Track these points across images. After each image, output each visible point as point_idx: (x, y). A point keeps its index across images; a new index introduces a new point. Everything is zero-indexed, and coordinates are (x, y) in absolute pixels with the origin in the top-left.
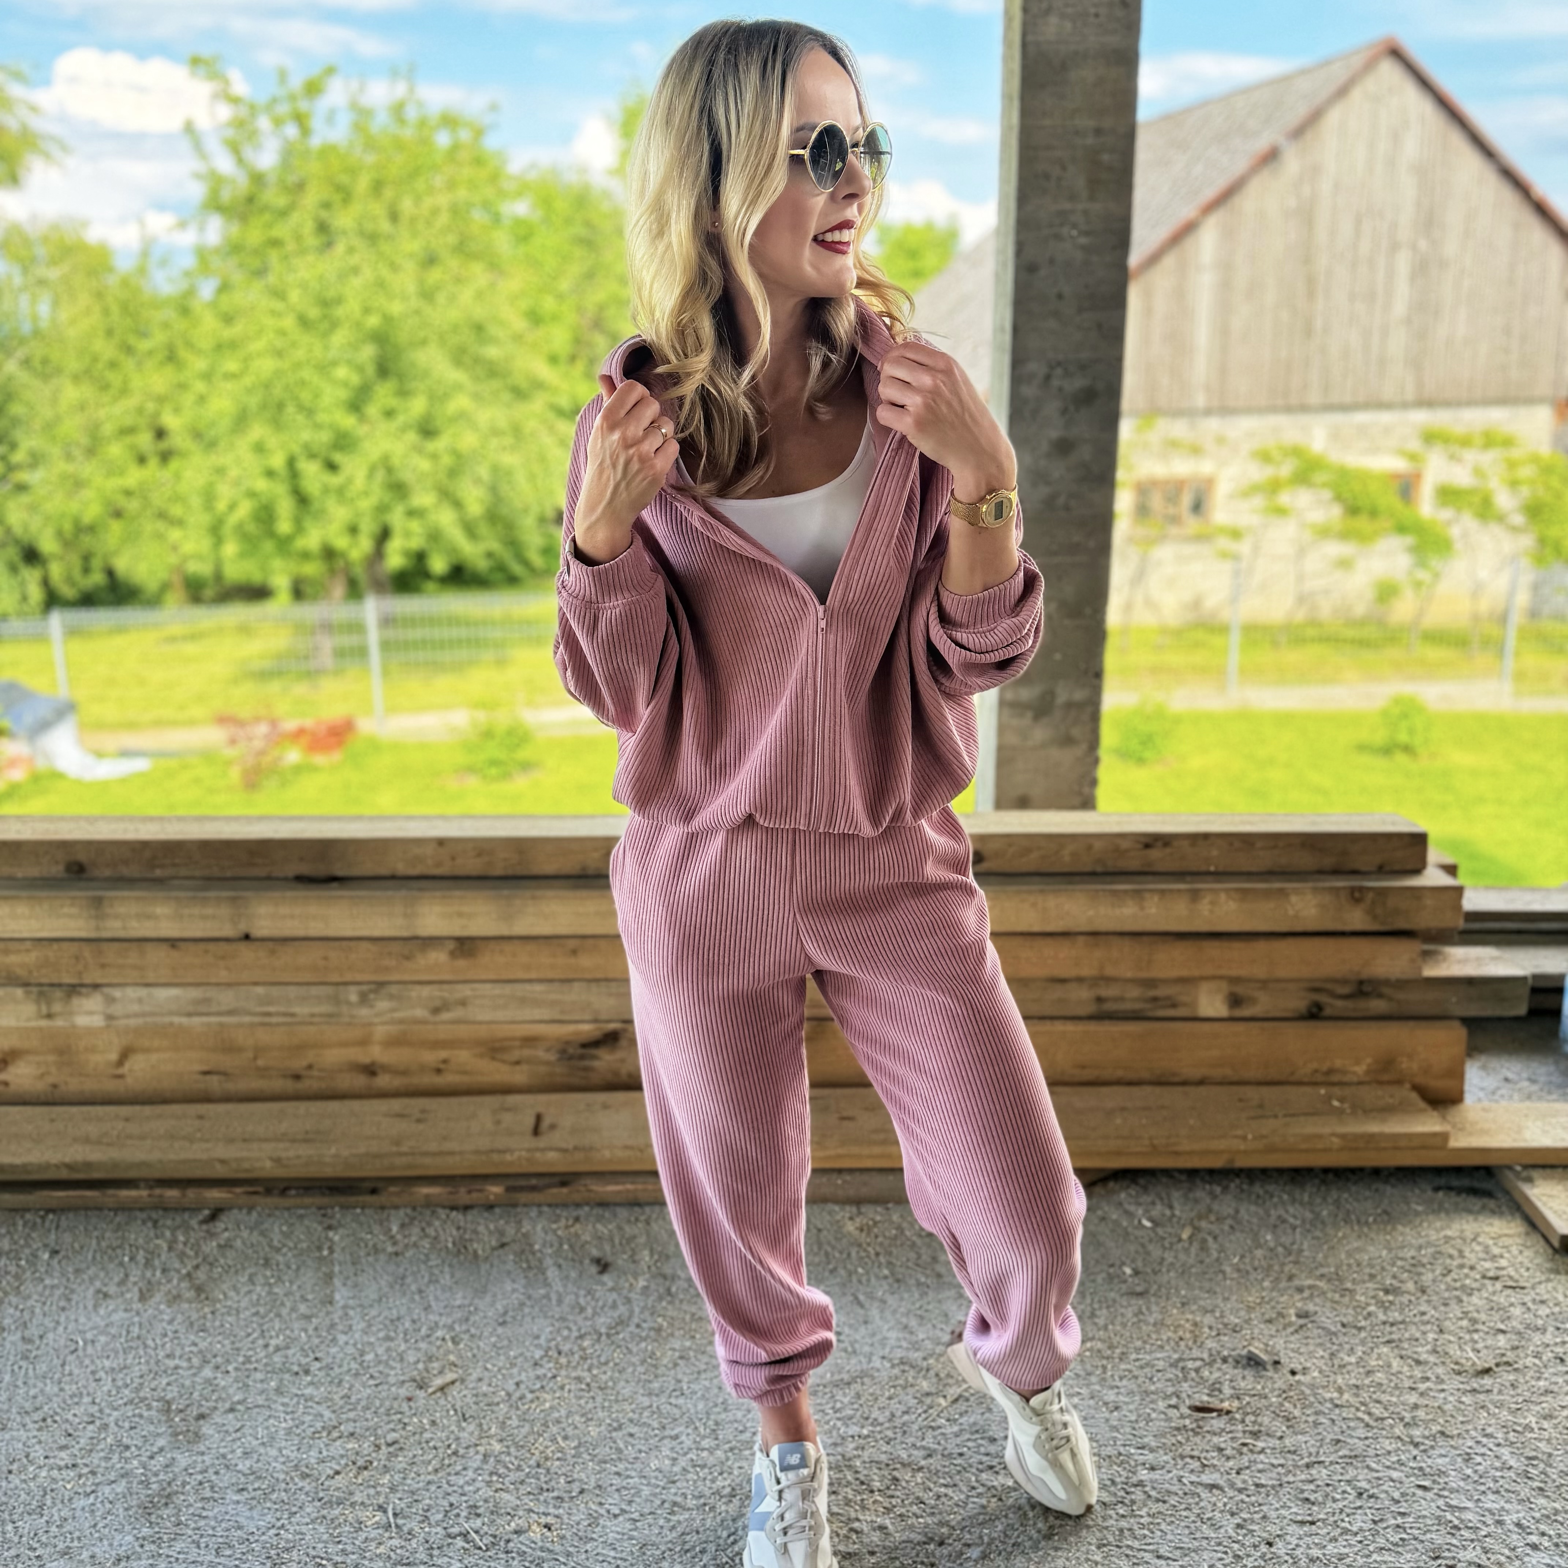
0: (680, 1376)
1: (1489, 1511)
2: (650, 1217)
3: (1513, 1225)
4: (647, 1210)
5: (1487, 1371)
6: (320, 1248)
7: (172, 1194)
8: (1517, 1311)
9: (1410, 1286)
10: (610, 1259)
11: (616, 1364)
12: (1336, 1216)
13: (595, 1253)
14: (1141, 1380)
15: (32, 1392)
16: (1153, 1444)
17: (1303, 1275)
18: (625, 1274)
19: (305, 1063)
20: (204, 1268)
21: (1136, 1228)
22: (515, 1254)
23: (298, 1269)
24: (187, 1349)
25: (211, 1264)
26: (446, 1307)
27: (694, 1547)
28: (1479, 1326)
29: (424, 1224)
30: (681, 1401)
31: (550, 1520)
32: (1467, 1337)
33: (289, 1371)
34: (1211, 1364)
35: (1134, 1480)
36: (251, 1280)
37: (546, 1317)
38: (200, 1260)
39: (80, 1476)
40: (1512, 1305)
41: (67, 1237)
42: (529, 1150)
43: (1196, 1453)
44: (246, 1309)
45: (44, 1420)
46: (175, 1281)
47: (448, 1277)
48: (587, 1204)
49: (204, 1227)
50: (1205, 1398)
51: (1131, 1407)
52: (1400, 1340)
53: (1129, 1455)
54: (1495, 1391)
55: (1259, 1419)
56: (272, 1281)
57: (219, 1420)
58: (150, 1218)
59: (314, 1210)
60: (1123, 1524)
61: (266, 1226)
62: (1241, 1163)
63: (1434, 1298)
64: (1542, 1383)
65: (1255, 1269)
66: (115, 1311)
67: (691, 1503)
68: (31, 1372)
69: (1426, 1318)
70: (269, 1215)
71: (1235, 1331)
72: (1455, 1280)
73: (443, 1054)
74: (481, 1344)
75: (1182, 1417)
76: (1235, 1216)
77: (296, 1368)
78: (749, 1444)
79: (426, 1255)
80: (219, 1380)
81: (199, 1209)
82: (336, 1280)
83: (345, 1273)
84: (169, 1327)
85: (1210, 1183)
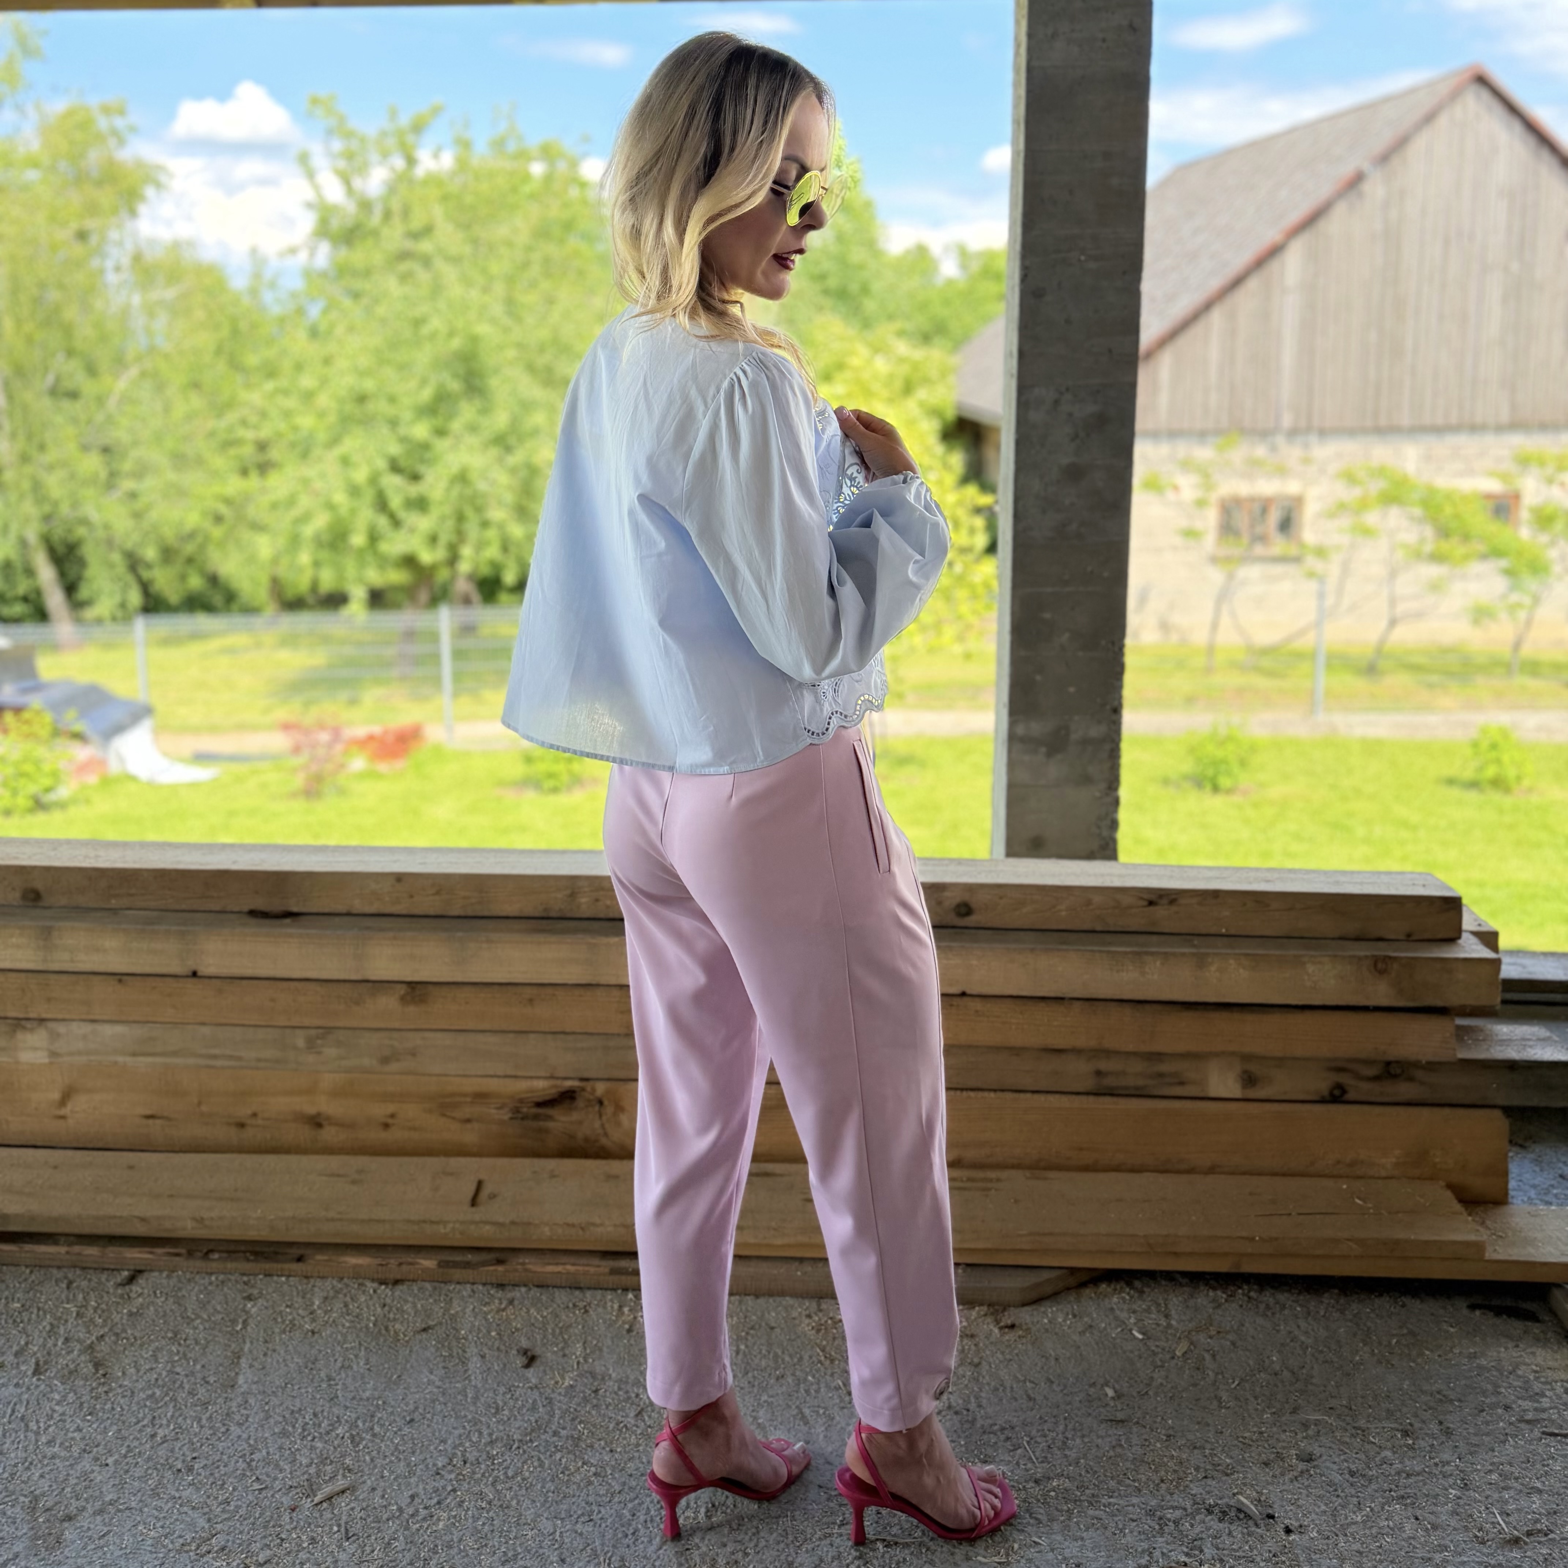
2: (589, 1304)
3: (1558, 1355)
4: (589, 1294)
5: (1516, 1541)
6: (234, 1322)
7: (92, 1251)
9: (1434, 1427)
10: (538, 1351)
11: (524, 1479)
12: (1355, 1335)
13: (524, 1343)
17: (1310, 1408)
18: (551, 1369)
19: (249, 1112)
20: (109, 1339)
21: (1126, 1339)
22: (438, 1340)
23: (206, 1345)
24: (70, 1435)
25: (117, 1335)
26: (354, 1398)
28: (1511, 1483)
29: (348, 1299)
30: (587, 1529)
32: (1496, 1496)
33: (171, 1467)
34: (1193, 1516)
36: (155, 1356)
37: (457, 1418)
38: (106, 1330)
40: (1551, 1457)
42: (462, 1223)
44: (142, 1390)
46: (76, 1353)
47: (362, 1363)
48: (525, 1285)
49: (120, 1291)
50: (1183, 1558)
52: (1415, 1496)
56: (176, 1358)
57: (85, 1523)
58: (66, 1277)
59: (236, 1276)
61: (184, 1292)
62: (1249, 1267)
63: (1461, 1444)
65: (1256, 1398)
69: (1448, 1469)
70: (189, 1280)
71: (1227, 1475)
72: (1487, 1423)
73: (391, 1108)
74: (382, 1445)
76: (1239, 1329)
77: (179, 1465)
79: (344, 1336)
80: (95, 1474)
81: (118, 1270)
82: (243, 1361)
83: (255, 1352)
84: (57, 1408)
85: (1214, 1289)
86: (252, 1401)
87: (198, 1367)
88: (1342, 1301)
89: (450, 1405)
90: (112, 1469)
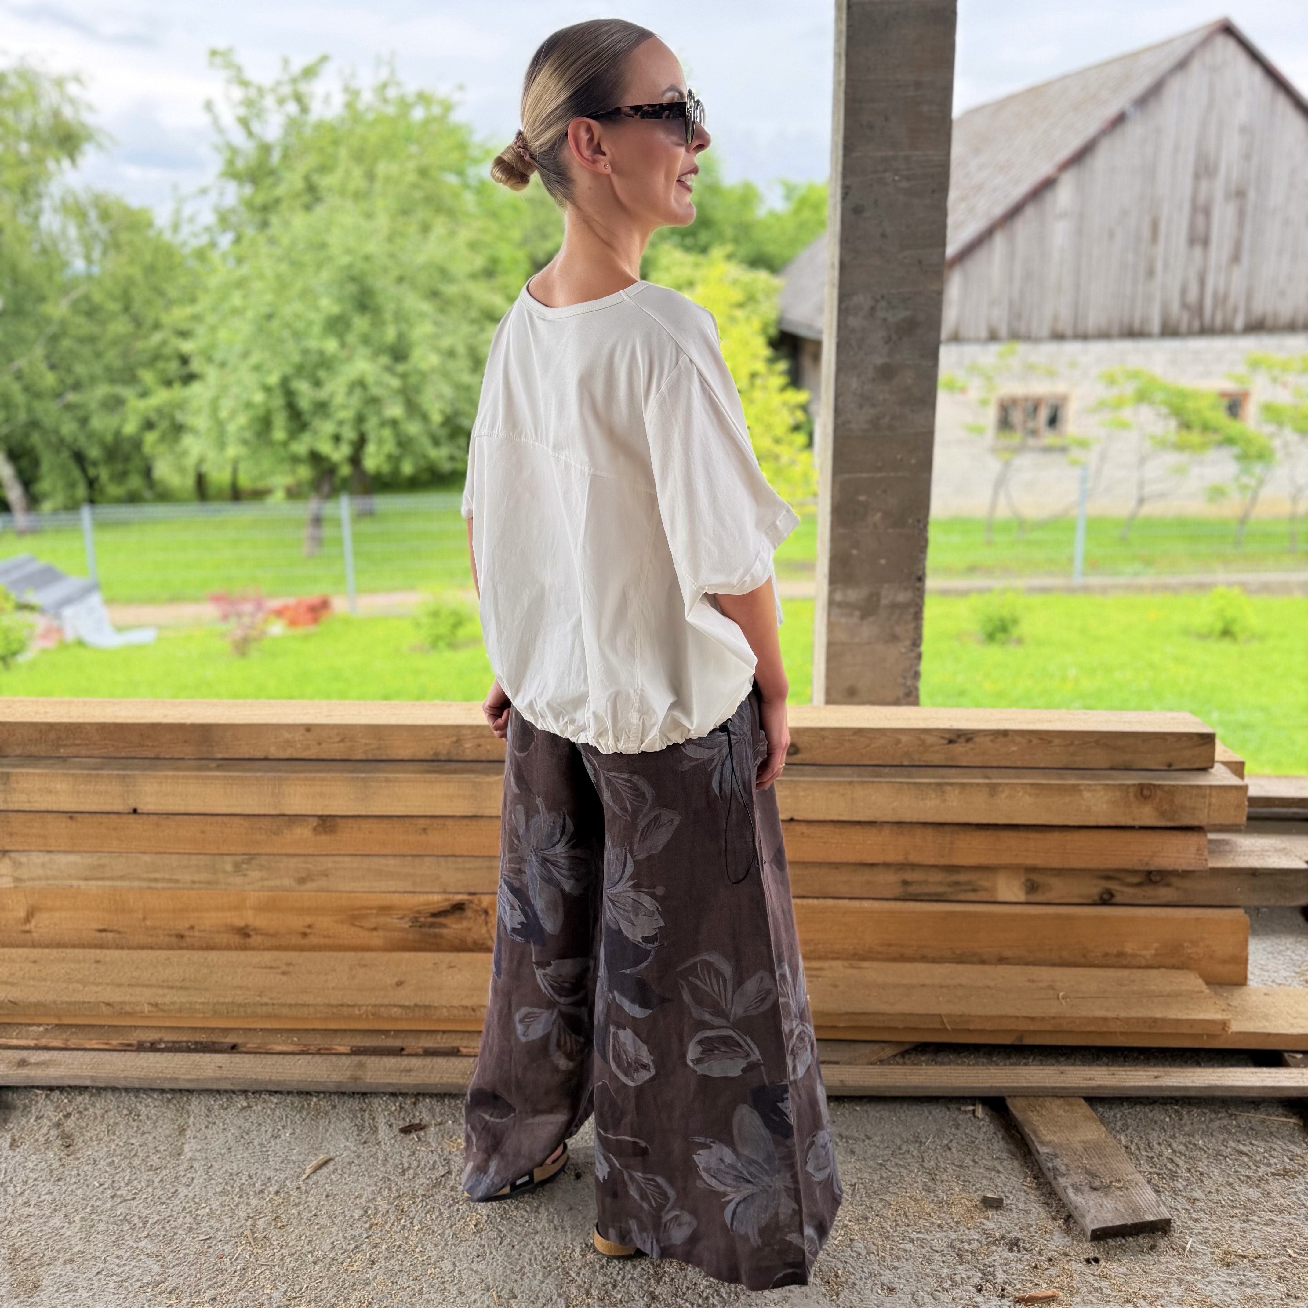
19: (187, 927)
20: (74, 1117)
23: (157, 1120)
37: (370, 1177)
44: (103, 1158)
46: (46, 1128)
47: (289, 1132)
62: (1031, 1041)
73: (308, 920)
80: (64, 1229)
82: (188, 1132)
83: (198, 1125)
84: (31, 1175)
86: (196, 1165)
87: (150, 1138)
89: (363, 1166)
90: (79, 1224)
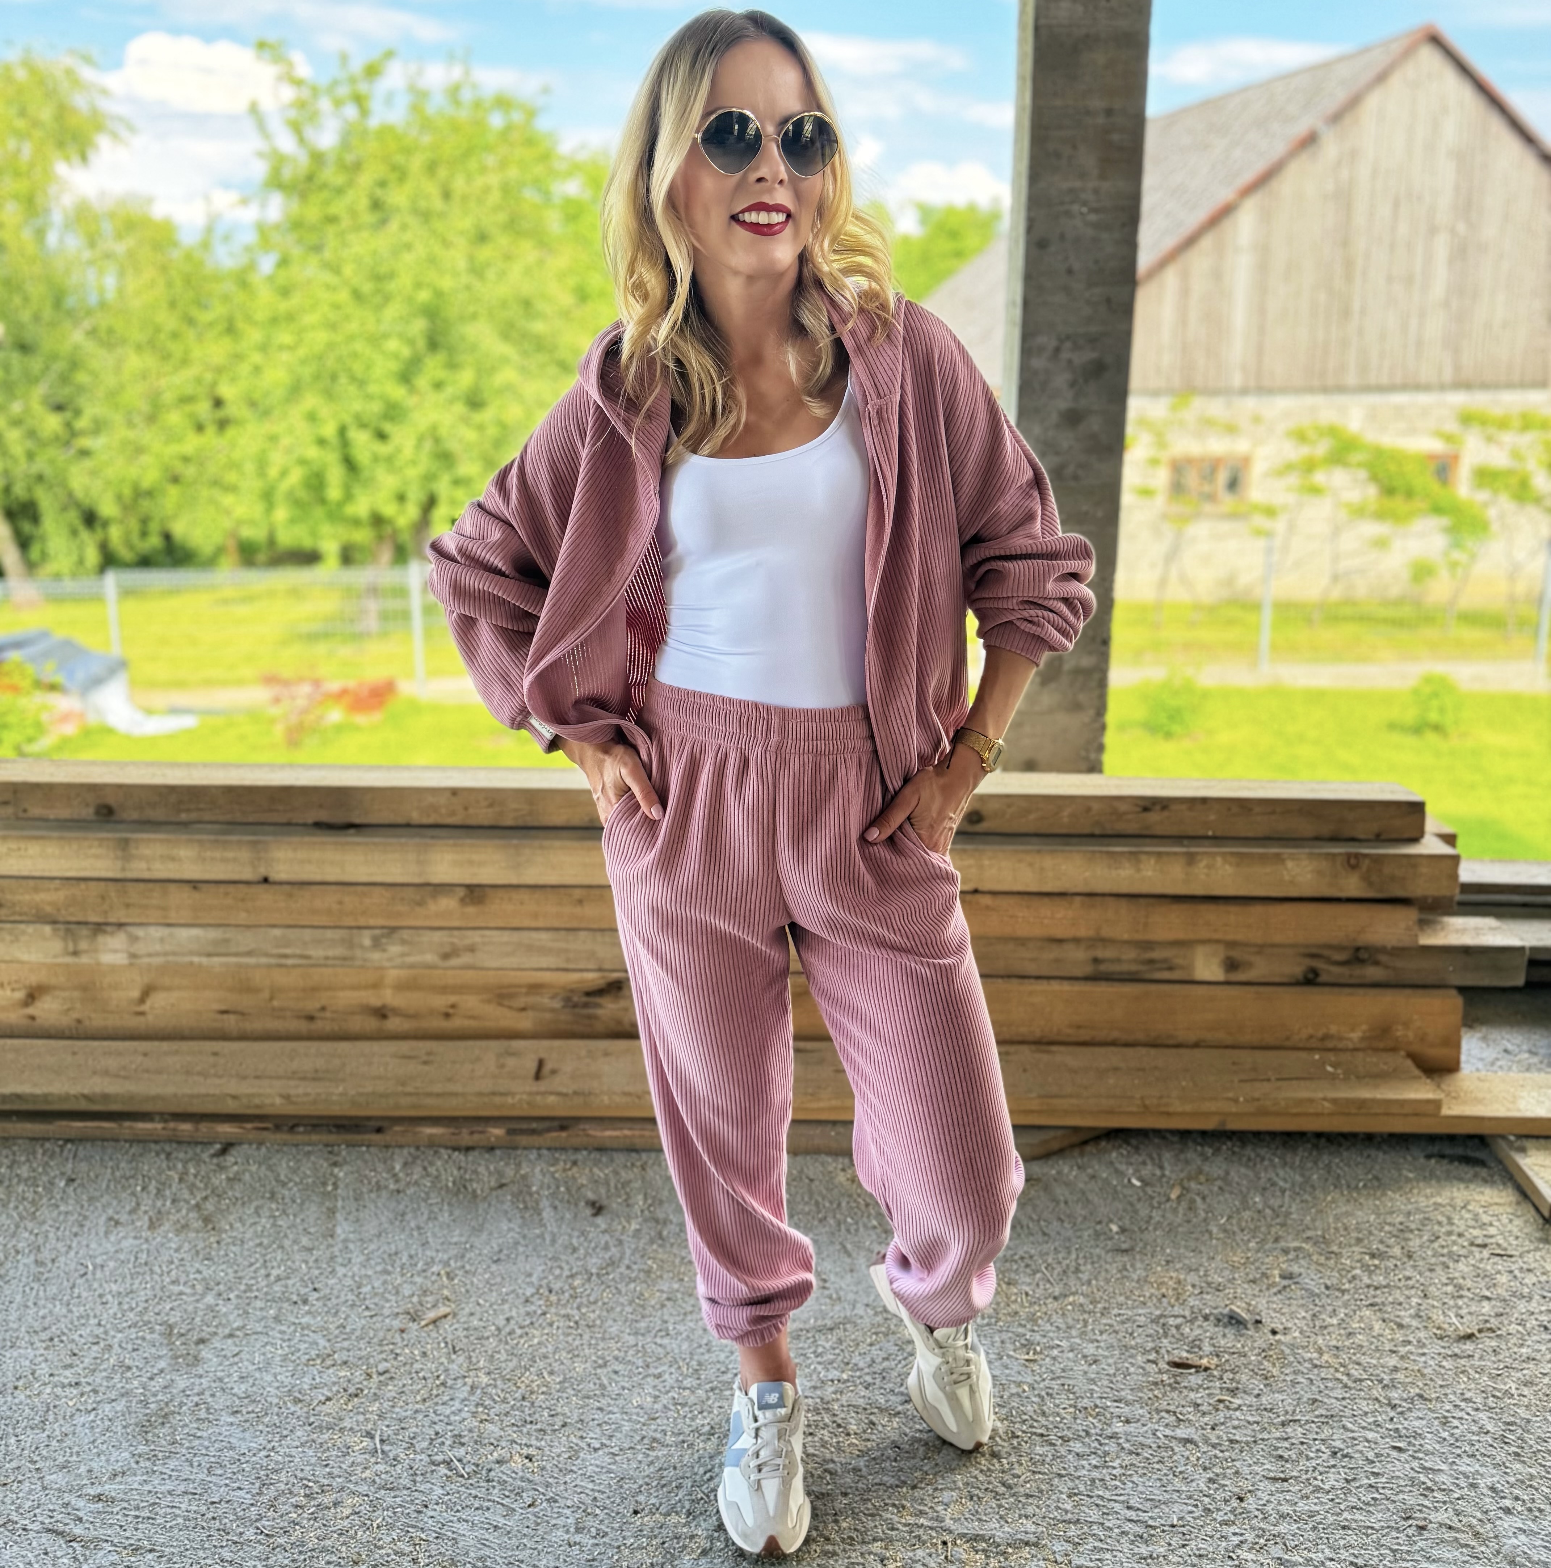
0: (666, 1318)
1: (1464, 1474)
3: (1504, 1194)
4: (644, 1156)
5: (1470, 1337)
6: (324, 1184)
7: (186, 1127)
8: (1503, 1279)
9: (1397, 1251)
10: (605, 1202)
11: (605, 1304)
12: (1327, 1180)
13: (591, 1196)
14: (1121, 1334)
15: (41, 1313)
16: (1130, 1397)
17: (1290, 1238)
18: (618, 1216)
19: (318, 1005)
20: (212, 1200)
21: (1124, 1186)
22: (513, 1195)
23: (303, 1203)
24: (192, 1276)
25: (219, 1196)
26: (443, 1243)
27: (671, 1482)
28: (1465, 1293)
29: (426, 1163)
30: (666, 1341)
31: (531, 1451)
32: (1452, 1303)
33: (288, 1300)
34: (1192, 1321)
35: (1109, 1432)
36: (257, 1212)
37: (539, 1256)
38: (209, 1192)
39: (82, 1395)
40: (1499, 1272)
41: (84, 1166)
42: (530, 1094)
43: (1172, 1408)
44: (251, 1239)
45: (51, 1339)
47: (446, 1215)
48: (586, 1148)
49: (215, 1161)
50: (1185, 1354)
51: (1111, 1361)
52: (1383, 1304)
53: (1105, 1408)
54: (1477, 1356)
55: (1237, 1377)
56: (277, 1214)
57: (218, 1345)
58: (163, 1150)
59: (320, 1147)
60: (1095, 1474)
61: (274, 1161)
62: (1233, 1125)
63: (1421, 1263)
64: (1524, 1350)
65: (1243, 1230)
66: (124, 1238)
67: (670, 1439)
68: (41, 1293)
69: (1410, 1283)
70: (278, 1151)
71: (1218, 1290)
72: (1443, 1247)
74: (475, 1280)
75: (1160, 1372)
76: (1225, 1178)
77: (295, 1298)
78: (729, 1385)
79: (427, 1194)
80: (220, 1307)
81: (211, 1143)
82: (338, 1215)
83: (348, 1208)
84: (176, 1255)
85: (1202, 1145)
87: (298, 1220)
88: (1315, 1153)
89: (530, 1247)
90: (234, 1301)
